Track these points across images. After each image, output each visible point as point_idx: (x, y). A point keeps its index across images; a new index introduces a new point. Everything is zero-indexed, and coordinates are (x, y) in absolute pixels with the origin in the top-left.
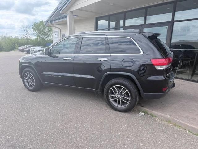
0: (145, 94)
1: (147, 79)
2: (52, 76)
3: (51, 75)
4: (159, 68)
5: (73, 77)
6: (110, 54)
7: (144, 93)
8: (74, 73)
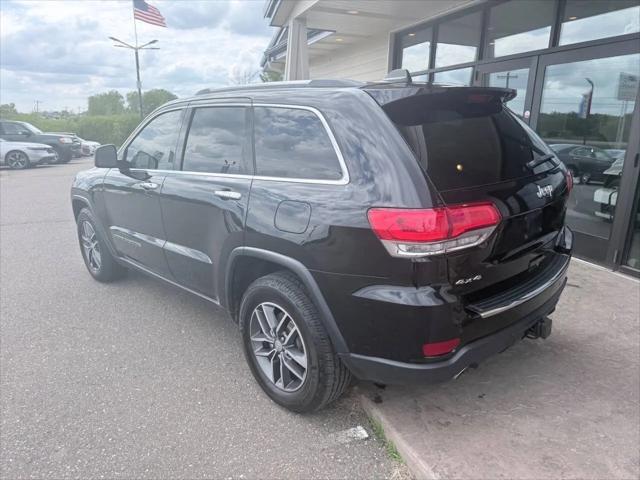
0: (353, 355)
1: (358, 294)
2: (126, 239)
4: (400, 250)
5: (163, 250)
6: (252, 177)
7: (351, 352)
8: (167, 237)
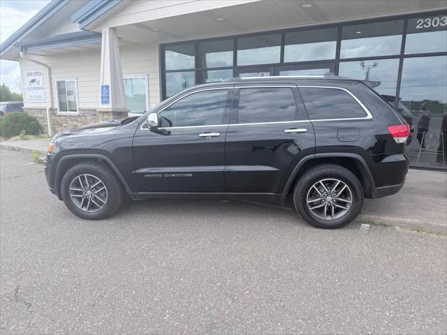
0: (377, 188)
2: (166, 176)
3: (163, 173)
4: (399, 140)
5: (224, 173)
6: (309, 121)
8: (226, 164)
